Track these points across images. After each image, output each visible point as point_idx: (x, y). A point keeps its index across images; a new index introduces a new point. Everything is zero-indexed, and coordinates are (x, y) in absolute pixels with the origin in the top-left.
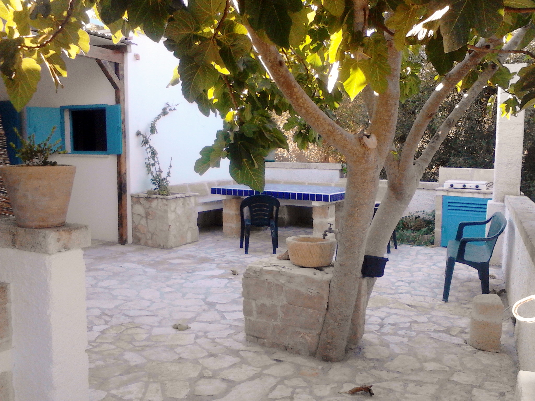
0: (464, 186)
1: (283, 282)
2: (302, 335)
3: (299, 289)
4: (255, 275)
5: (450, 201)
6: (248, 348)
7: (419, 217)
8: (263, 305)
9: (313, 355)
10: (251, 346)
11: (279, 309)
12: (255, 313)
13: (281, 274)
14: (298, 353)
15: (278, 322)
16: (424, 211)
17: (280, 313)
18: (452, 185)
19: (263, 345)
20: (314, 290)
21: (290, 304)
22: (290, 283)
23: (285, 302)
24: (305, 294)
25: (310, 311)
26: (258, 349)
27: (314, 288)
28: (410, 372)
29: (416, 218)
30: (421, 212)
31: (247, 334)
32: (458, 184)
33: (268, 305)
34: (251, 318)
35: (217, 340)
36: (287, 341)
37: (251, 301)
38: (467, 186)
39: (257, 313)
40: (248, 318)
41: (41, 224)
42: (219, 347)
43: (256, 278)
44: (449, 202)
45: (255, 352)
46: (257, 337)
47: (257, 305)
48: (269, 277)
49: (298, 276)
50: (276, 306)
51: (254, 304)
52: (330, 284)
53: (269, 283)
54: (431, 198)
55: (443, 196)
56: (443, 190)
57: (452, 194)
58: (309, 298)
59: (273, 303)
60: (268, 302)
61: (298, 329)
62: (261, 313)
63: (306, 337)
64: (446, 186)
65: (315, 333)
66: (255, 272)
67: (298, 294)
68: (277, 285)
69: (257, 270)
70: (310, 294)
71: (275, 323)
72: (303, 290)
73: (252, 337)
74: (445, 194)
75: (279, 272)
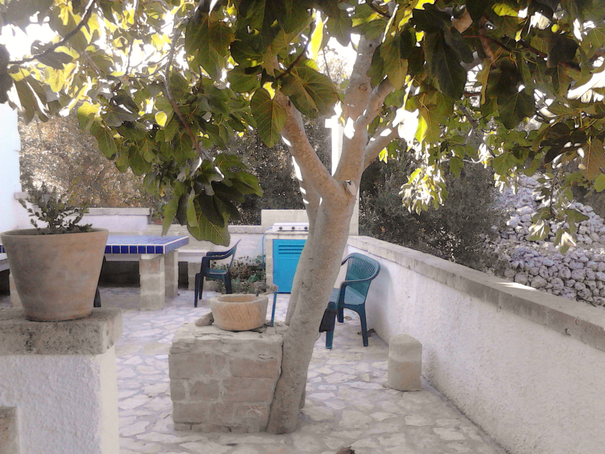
0: (293, 228)
1: (226, 351)
2: (252, 409)
3: (247, 357)
4: (187, 348)
5: (281, 244)
6: (185, 439)
7: (242, 264)
8: (199, 383)
9: (265, 430)
10: (186, 436)
11: (220, 384)
12: (187, 395)
13: (224, 343)
14: (247, 432)
15: (220, 400)
16: (248, 257)
17: (222, 389)
18: (281, 228)
19: (200, 431)
20: (267, 355)
21: (235, 376)
22: (236, 351)
23: (229, 375)
24: (255, 361)
25: (261, 380)
26: (197, 437)
27: (267, 353)
28: (367, 426)
29: (239, 265)
30: (245, 257)
31: (176, 422)
32: (287, 226)
33: (205, 382)
34: (183, 402)
35: (138, 437)
36: (232, 420)
37: (181, 381)
38: (297, 228)
39: (191, 394)
40: (178, 402)
41: (77, 313)
42: (148, 445)
43: (188, 352)
44: (280, 246)
45: (197, 441)
46: (189, 423)
47: (190, 384)
48: (207, 349)
49: (245, 342)
50: (217, 382)
51: (185, 384)
52: (282, 346)
53: (207, 356)
54: (254, 243)
55: (273, 240)
56: (274, 234)
57: (282, 237)
58: (261, 365)
59: (212, 379)
60: (205, 379)
61: (245, 404)
62: (196, 393)
63: (256, 411)
64: (275, 229)
65: (266, 404)
66: (187, 345)
67: (247, 363)
68: (217, 356)
69: (190, 342)
70: (261, 360)
71: (215, 403)
72: (253, 357)
73: (184, 425)
74: (275, 237)
75: (220, 341)
